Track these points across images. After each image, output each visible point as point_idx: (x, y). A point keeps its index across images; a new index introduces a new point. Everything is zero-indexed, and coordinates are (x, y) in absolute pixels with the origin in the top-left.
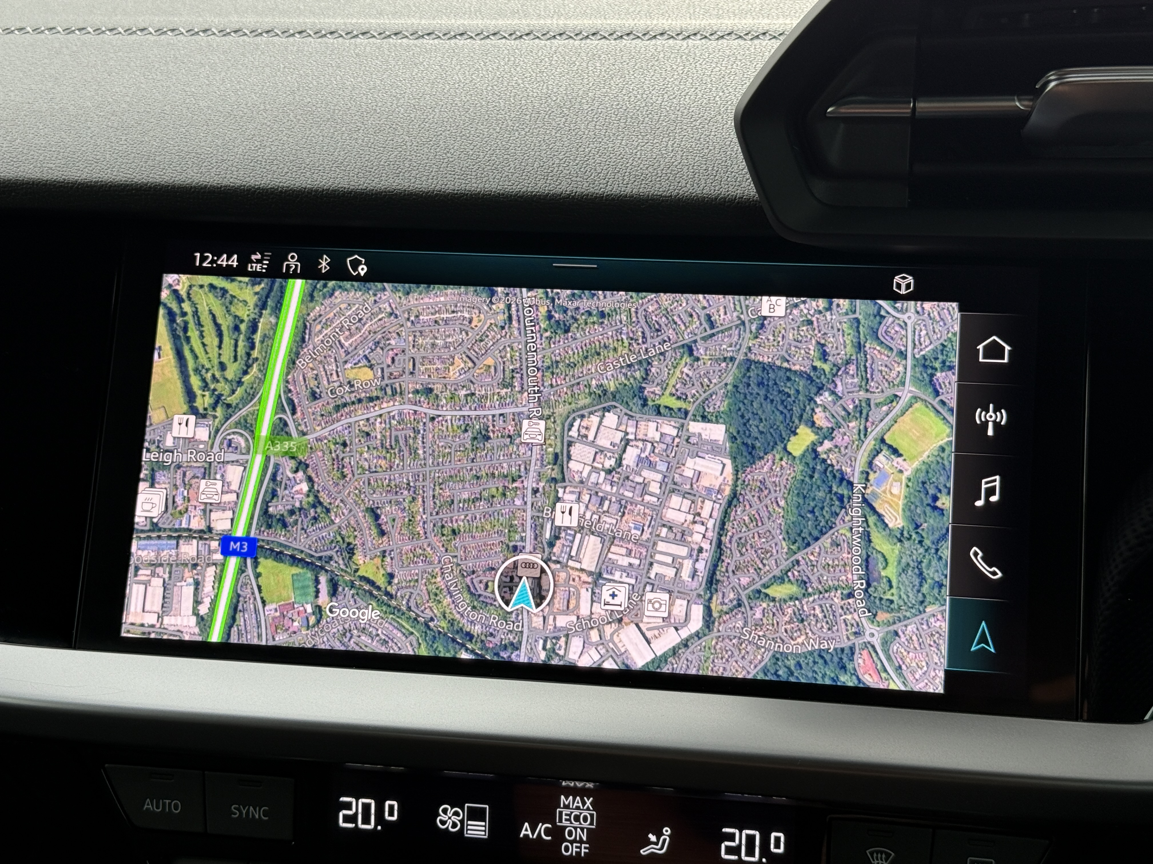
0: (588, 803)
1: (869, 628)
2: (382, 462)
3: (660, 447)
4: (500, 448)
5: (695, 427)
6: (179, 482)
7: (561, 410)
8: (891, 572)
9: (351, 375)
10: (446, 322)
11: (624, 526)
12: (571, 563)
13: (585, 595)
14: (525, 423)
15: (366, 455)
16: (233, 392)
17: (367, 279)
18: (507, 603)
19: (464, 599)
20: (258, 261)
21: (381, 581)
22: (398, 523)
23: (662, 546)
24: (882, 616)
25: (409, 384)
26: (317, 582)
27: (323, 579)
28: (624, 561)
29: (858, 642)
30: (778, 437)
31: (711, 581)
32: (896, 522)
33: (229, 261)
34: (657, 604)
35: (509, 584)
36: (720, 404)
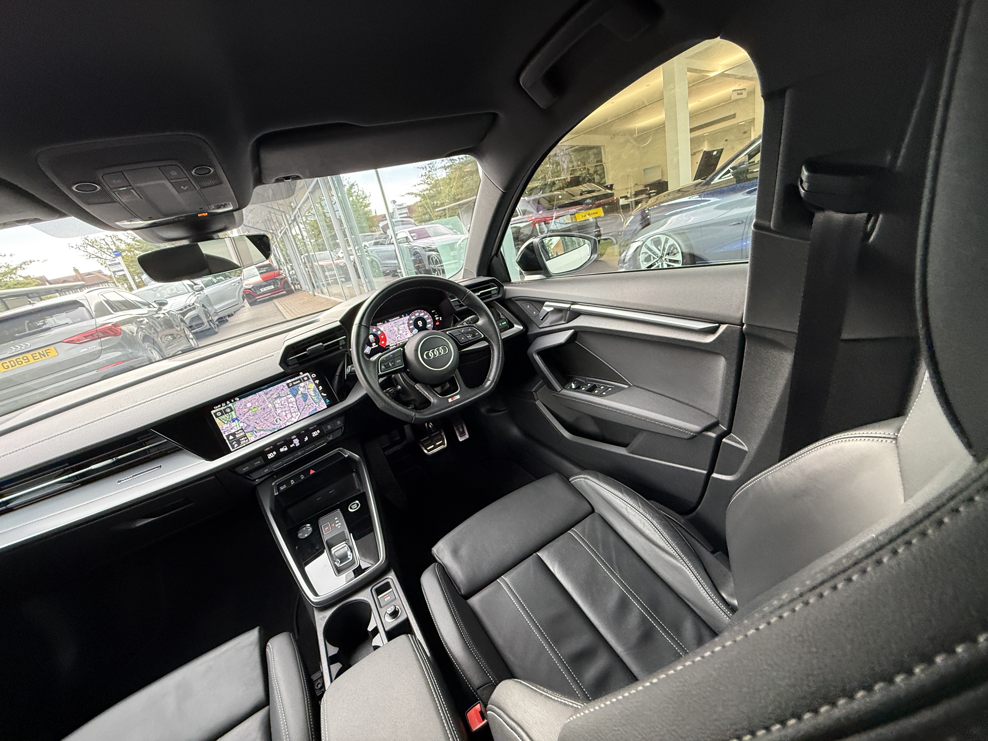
0: (297, 438)
1: (317, 405)
2: (254, 417)
3: (285, 400)
4: (267, 409)
6: (228, 432)
7: (272, 402)
8: (316, 399)
9: (244, 410)
10: (252, 399)
11: (286, 409)
12: (282, 416)
13: (286, 417)
14: (268, 405)
15: (251, 417)
16: (229, 419)
17: (239, 400)
19: (272, 425)
20: (224, 404)
21: (261, 429)
22: (260, 422)
23: (291, 409)
25: (252, 408)
26: (253, 433)
28: (288, 412)
29: (316, 407)
30: (297, 393)
31: (299, 410)
32: (314, 395)
33: (218, 406)
34: (294, 415)
35: (277, 421)
36: (289, 393)
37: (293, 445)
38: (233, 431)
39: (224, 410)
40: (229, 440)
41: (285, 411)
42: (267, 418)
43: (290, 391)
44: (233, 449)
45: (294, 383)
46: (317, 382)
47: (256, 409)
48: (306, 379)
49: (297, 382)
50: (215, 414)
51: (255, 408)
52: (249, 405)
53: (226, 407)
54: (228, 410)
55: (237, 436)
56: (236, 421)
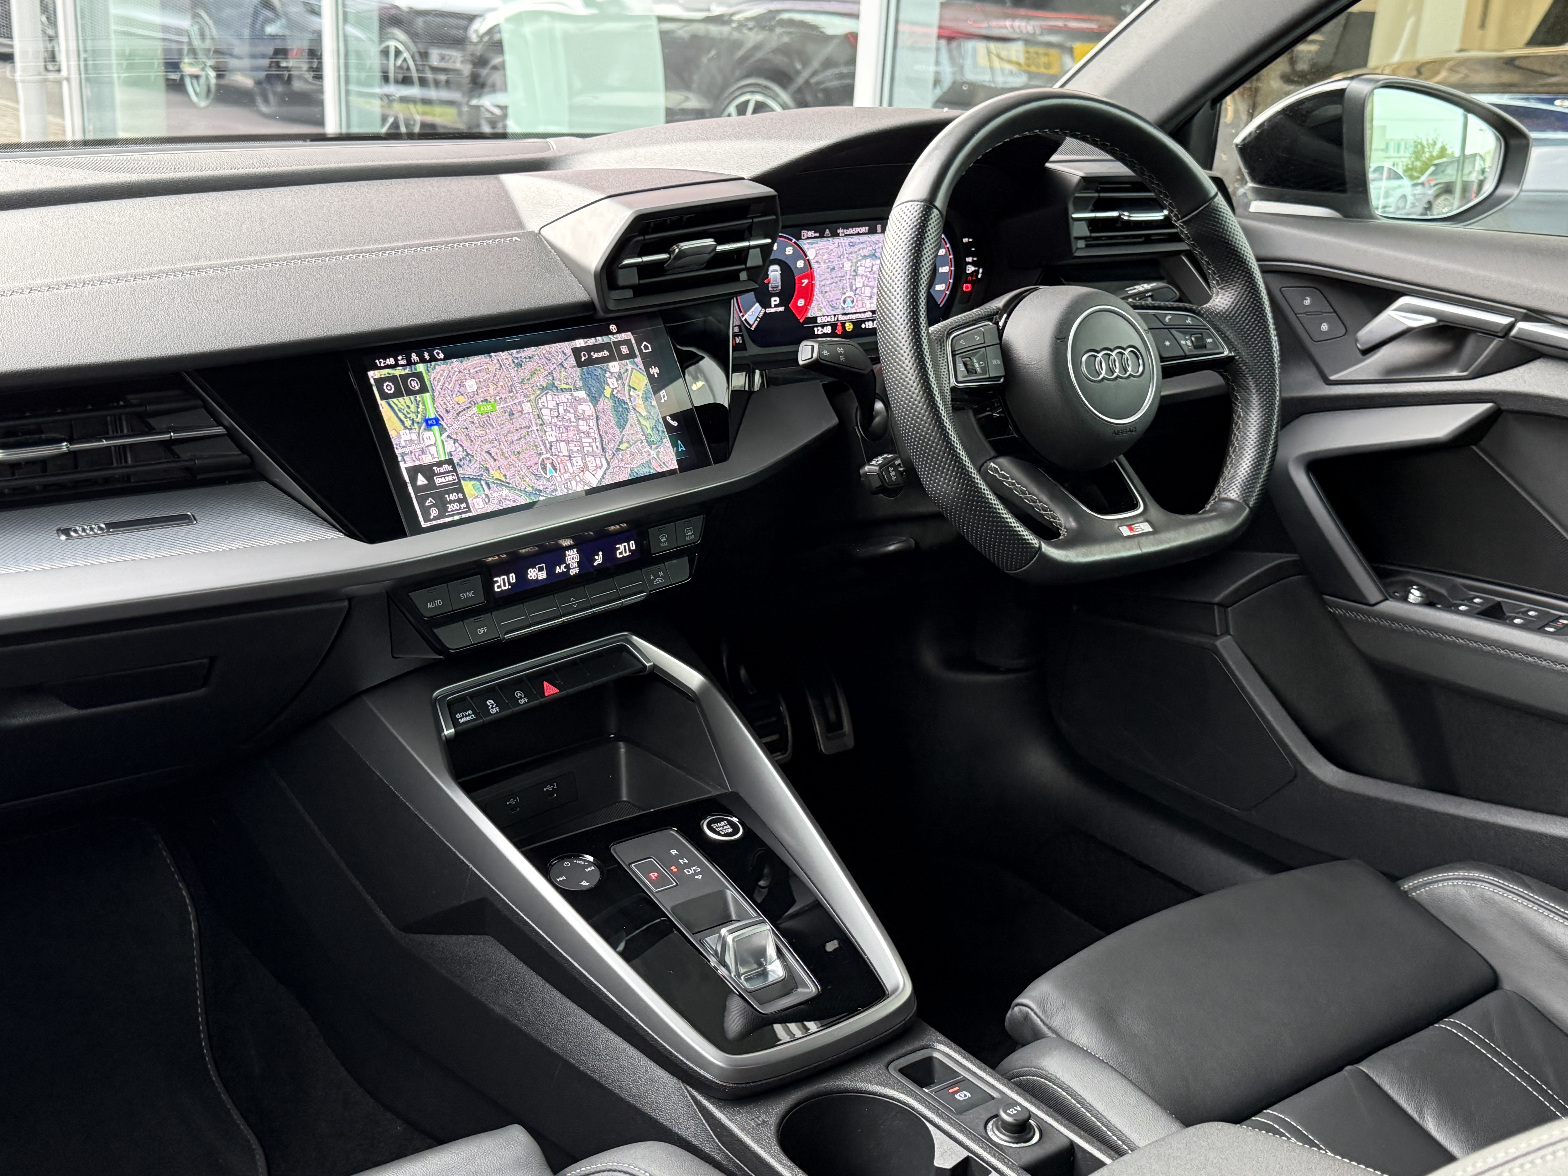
0: (575, 550)
1: (652, 452)
2: (483, 432)
3: (569, 404)
4: (520, 416)
5: (576, 394)
6: (414, 459)
7: (532, 397)
8: (649, 431)
9: (456, 399)
10: (480, 371)
11: (569, 436)
12: (560, 454)
13: (569, 464)
14: (523, 405)
15: (476, 431)
16: (417, 416)
17: (445, 359)
18: (546, 474)
19: (532, 477)
20: (402, 359)
21: (503, 479)
22: (499, 455)
23: (584, 440)
24: (653, 447)
25: (479, 399)
26: (482, 485)
27: (483, 483)
28: (575, 449)
29: (650, 457)
30: (601, 392)
31: (603, 449)
32: (644, 413)
33: (391, 361)
34: (591, 462)
35: (544, 468)
36: (579, 384)
37: (563, 566)
38: (427, 460)
39: (404, 378)
40: (417, 489)
41: (568, 443)
42: (518, 448)
43: (583, 379)
44: (425, 521)
45: (595, 355)
46: (655, 371)
47: (490, 407)
48: (625, 350)
49: (600, 355)
50: (380, 382)
51: (486, 400)
52: (471, 385)
53: (407, 371)
54: (415, 385)
55: (439, 481)
56: (436, 428)
